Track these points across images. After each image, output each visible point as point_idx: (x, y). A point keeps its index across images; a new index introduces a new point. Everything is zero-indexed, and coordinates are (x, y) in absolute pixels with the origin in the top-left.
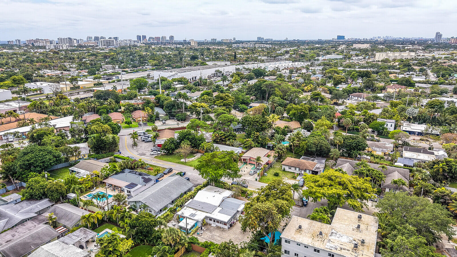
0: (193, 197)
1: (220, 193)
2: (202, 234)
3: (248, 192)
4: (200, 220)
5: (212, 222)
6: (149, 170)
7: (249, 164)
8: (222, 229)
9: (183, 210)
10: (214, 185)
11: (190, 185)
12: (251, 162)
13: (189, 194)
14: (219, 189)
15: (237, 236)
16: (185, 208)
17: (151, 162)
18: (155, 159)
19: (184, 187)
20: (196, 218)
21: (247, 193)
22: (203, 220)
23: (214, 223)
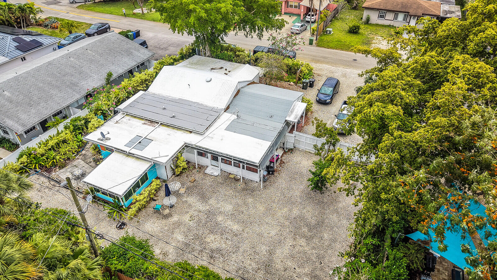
0: (146, 84)
1: (227, 72)
2: (172, 207)
3: (303, 68)
4: (164, 160)
5: (206, 161)
6: (53, 28)
7: (285, 13)
8: (240, 185)
9: (109, 127)
10: (208, 53)
11: (142, 55)
12: (290, 10)
13: (139, 77)
14: (222, 63)
15: (296, 212)
16: (118, 117)
17: (67, 14)
18: (78, 10)
19: (126, 59)
20: (149, 152)
21: (301, 72)
22: (176, 159)
23: (214, 163)
